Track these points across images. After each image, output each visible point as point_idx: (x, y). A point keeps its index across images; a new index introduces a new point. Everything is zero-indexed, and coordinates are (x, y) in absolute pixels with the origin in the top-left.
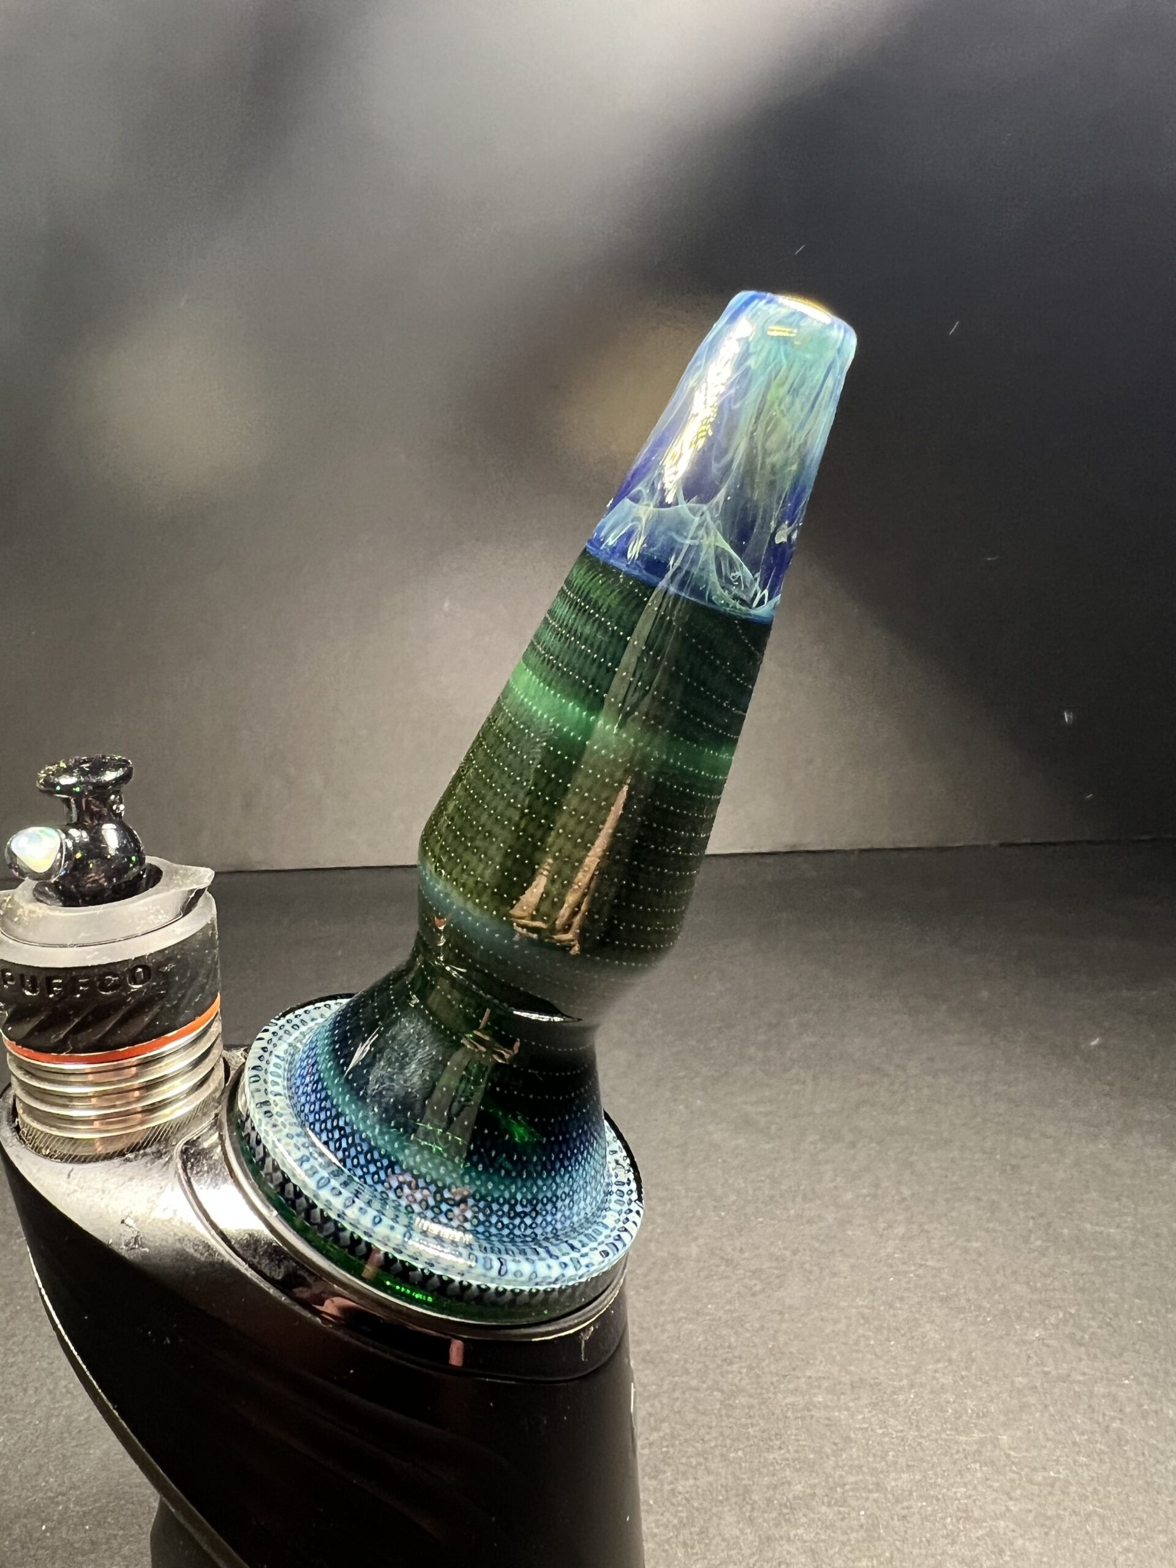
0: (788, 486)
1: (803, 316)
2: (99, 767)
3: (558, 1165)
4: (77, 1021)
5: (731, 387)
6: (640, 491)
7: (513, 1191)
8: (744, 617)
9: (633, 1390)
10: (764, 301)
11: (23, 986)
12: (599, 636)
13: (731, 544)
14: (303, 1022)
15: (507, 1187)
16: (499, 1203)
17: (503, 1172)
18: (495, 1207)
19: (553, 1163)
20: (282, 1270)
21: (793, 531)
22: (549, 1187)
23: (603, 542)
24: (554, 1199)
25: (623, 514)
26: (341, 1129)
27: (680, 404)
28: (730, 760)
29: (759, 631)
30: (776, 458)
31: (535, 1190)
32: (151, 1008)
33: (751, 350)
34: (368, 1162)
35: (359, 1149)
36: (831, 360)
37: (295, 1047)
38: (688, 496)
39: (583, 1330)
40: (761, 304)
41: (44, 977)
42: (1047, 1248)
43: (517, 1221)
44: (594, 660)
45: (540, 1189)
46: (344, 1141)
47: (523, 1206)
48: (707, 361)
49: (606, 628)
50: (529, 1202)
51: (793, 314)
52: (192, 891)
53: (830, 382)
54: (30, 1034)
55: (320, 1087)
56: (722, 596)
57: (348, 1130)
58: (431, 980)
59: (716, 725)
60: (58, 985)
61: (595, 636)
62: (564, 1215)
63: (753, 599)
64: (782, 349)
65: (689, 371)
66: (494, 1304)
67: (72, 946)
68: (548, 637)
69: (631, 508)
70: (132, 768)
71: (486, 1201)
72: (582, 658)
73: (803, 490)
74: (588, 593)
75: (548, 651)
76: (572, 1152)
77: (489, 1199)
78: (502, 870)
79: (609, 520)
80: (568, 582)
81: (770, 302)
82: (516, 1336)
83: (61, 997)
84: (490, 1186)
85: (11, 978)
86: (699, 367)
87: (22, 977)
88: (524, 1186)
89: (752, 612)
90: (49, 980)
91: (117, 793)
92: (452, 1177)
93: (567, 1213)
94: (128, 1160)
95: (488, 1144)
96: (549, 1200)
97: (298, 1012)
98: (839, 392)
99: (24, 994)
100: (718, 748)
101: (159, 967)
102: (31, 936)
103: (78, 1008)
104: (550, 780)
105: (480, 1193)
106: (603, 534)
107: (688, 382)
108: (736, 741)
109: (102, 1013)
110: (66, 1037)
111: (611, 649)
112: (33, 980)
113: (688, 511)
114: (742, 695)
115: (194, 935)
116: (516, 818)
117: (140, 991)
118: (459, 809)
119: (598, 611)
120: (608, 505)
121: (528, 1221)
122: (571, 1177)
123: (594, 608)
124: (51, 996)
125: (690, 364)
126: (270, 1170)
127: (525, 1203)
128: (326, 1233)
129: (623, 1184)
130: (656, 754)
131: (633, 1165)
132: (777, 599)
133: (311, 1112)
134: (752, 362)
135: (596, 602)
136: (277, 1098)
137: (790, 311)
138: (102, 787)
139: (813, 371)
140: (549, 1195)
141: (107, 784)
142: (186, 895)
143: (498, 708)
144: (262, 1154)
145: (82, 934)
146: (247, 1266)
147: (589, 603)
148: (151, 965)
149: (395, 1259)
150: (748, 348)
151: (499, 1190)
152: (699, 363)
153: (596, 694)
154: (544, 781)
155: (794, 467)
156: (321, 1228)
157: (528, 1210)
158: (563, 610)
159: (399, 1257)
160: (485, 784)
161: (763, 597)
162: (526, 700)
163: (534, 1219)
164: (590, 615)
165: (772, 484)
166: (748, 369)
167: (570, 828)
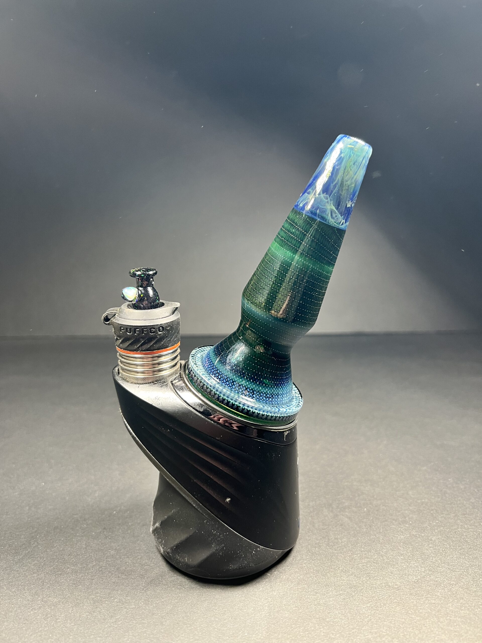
0: (352, 191)
1: (357, 142)
2: (148, 270)
3: (279, 385)
4: (143, 341)
5: (336, 162)
6: (310, 191)
7: (267, 390)
8: (337, 228)
9: (298, 459)
10: (347, 138)
11: (127, 331)
12: (297, 232)
13: (335, 208)
14: (204, 351)
15: (265, 389)
16: (263, 394)
17: (264, 385)
18: (262, 394)
19: (278, 384)
20: (203, 409)
21: (352, 203)
22: (277, 391)
23: (299, 206)
24: (278, 395)
25: (305, 197)
26: (218, 373)
27: (322, 167)
28: (332, 270)
29: (341, 232)
30: (349, 183)
31: (273, 391)
32: (163, 340)
33: (342, 151)
34: (226, 381)
35: (224, 378)
36: (364, 155)
37: (203, 356)
38: (323, 193)
39: (285, 431)
40: (345, 139)
41: (134, 329)
43: (267, 399)
44: (295, 239)
45: (274, 391)
46: (219, 376)
47: (269, 395)
48: (330, 153)
49: (299, 230)
50: (271, 394)
51: (355, 141)
52: (175, 307)
53: (364, 161)
54: (128, 346)
55: (211, 363)
56: (332, 222)
57: (220, 373)
58: (245, 332)
59: (329, 259)
60: (138, 331)
61: (296, 232)
62: (280, 400)
63: (340, 223)
64: (352, 151)
65: (325, 157)
66: (261, 418)
67: (142, 320)
68: (282, 234)
69: (307, 196)
70: (157, 271)
71: (259, 392)
72: (292, 239)
73: (356, 192)
74: (294, 220)
75: (282, 237)
76: (283, 383)
77: (260, 392)
78: (267, 299)
79: (301, 199)
80: (288, 218)
81: (348, 138)
82: (267, 428)
83: (138, 334)
84: (261, 388)
85: (123, 330)
86: (328, 156)
87: (127, 328)
88: (270, 389)
89: (340, 226)
90: (135, 329)
91: (152, 278)
92: (250, 385)
93: (281, 399)
94: (156, 384)
95: (260, 377)
96: (277, 395)
97: (202, 348)
98: (366, 164)
99: (127, 334)
100: (329, 266)
101: (166, 328)
102: (129, 317)
103: (143, 338)
104: (281, 273)
105: (258, 390)
106: (299, 203)
107: (325, 160)
108: (334, 265)
109: (150, 339)
110: (139, 347)
111: (300, 236)
112: (130, 329)
113: (323, 197)
114: (336, 251)
115: (175, 320)
116: (272, 283)
117: (161, 334)
118: (255, 283)
119: (297, 225)
120: (301, 195)
121: (270, 399)
122: (283, 389)
123: (295, 224)
124: (136, 334)
125: (325, 155)
126: (199, 383)
127: (270, 394)
128: (215, 398)
129: (297, 397)
130: (312, 266)
131: (300, 393)
132: (348, 223)
133: (209, 370)
134: (342, 155)
135: (296, 222)
136: (199, 366)
137: (354, 141)
138: (149, 275)
139: (359, 158)
140: (277, 393)
141: (151, 275)
142: (173, 309)
143: (267, 254)
144: (196, 379)
145: (145, 317)
146: (192, 408)
147: (294, 223)
148: (164, 327)
149: (235, 404)
150: (341, 151)
151: (263, 390)
152: (328, 155)
153: (295, 249)
154: (280, 274)
155: (353, 185)
156: (214, 396)
157: (271, 396)
158: (287, 225)
159: (236, 403)
160: (263, 275)
161: (343, 222)
162: (275, 251)
163: (272, 399)
164: (295, 226)
165: (348, 190)
166: (341, 157)
167: (287, 286)
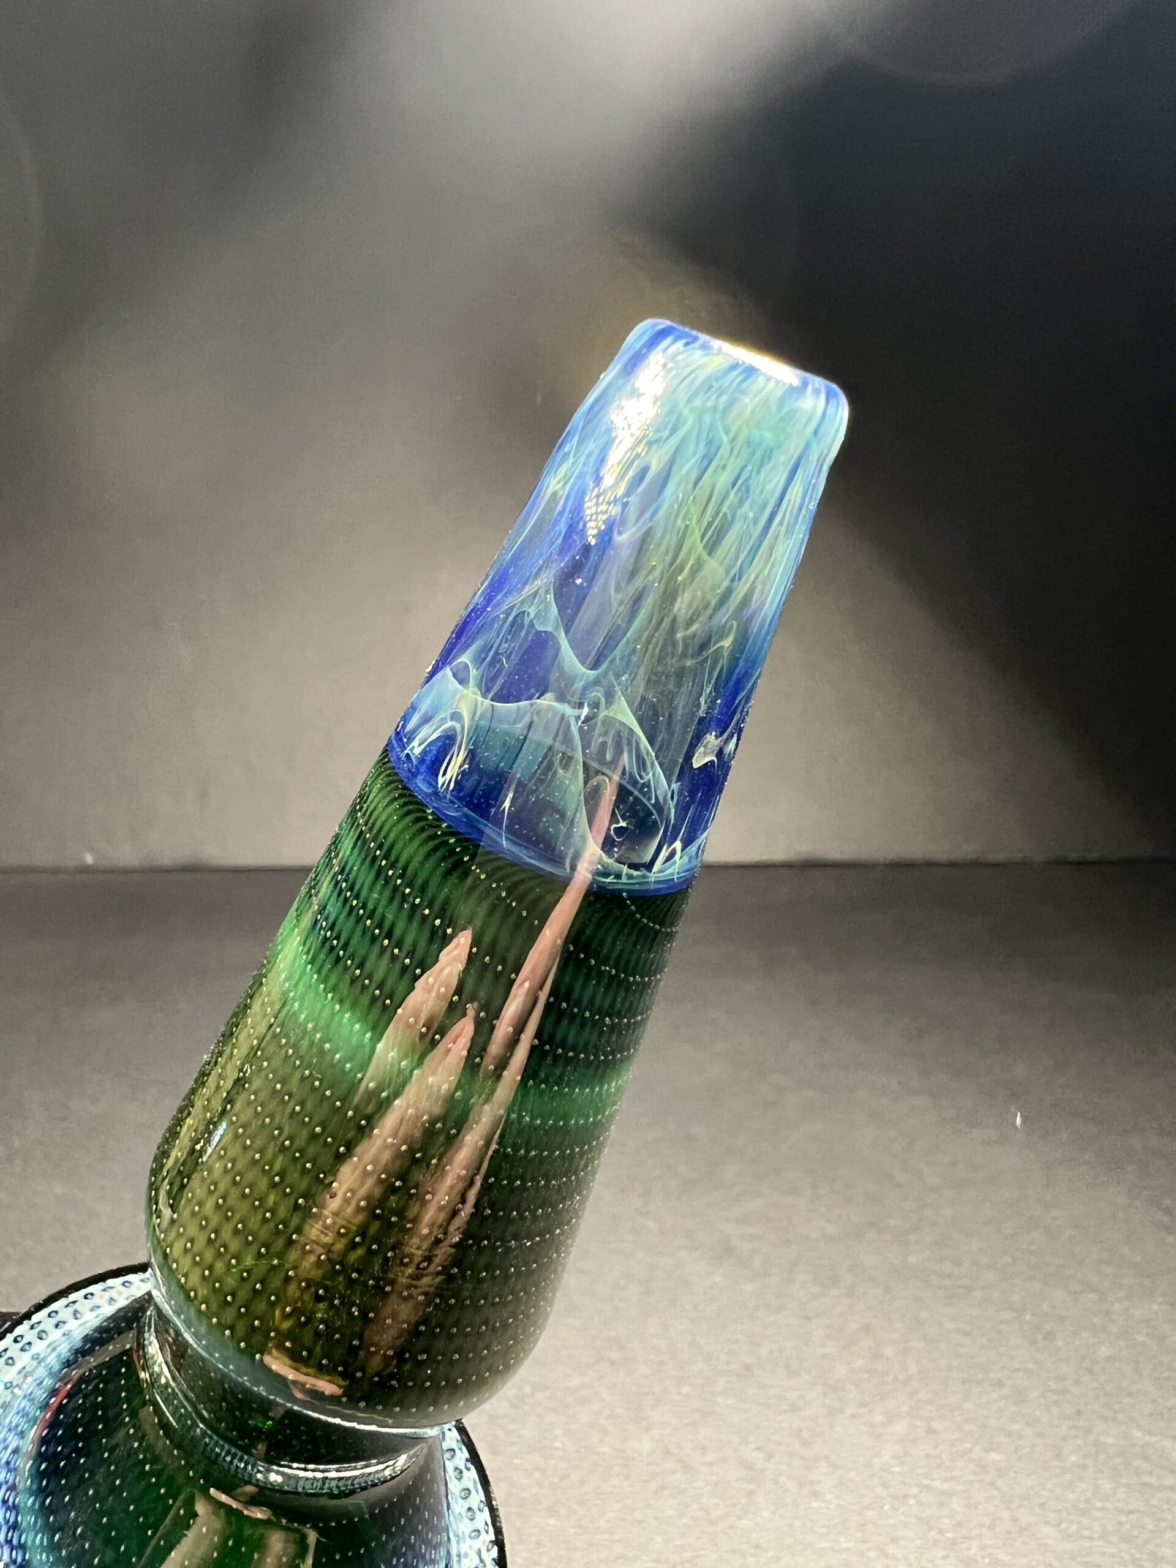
10: (679, 343)
13: (640, 720)
21: (728, 743)
36: (800, 450)
42: (1085, 1467)
53: (796, 492)
74: (381, 828)
86: (568, 454)
111: (410, 936)
119: (392, 865)
123: (387, 857)
135: (391, 849)
139: (764, 474)
147: (380, 847)
158: (348, 845)
